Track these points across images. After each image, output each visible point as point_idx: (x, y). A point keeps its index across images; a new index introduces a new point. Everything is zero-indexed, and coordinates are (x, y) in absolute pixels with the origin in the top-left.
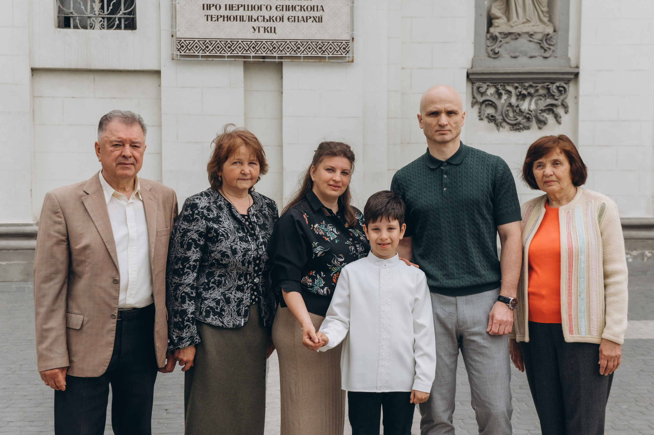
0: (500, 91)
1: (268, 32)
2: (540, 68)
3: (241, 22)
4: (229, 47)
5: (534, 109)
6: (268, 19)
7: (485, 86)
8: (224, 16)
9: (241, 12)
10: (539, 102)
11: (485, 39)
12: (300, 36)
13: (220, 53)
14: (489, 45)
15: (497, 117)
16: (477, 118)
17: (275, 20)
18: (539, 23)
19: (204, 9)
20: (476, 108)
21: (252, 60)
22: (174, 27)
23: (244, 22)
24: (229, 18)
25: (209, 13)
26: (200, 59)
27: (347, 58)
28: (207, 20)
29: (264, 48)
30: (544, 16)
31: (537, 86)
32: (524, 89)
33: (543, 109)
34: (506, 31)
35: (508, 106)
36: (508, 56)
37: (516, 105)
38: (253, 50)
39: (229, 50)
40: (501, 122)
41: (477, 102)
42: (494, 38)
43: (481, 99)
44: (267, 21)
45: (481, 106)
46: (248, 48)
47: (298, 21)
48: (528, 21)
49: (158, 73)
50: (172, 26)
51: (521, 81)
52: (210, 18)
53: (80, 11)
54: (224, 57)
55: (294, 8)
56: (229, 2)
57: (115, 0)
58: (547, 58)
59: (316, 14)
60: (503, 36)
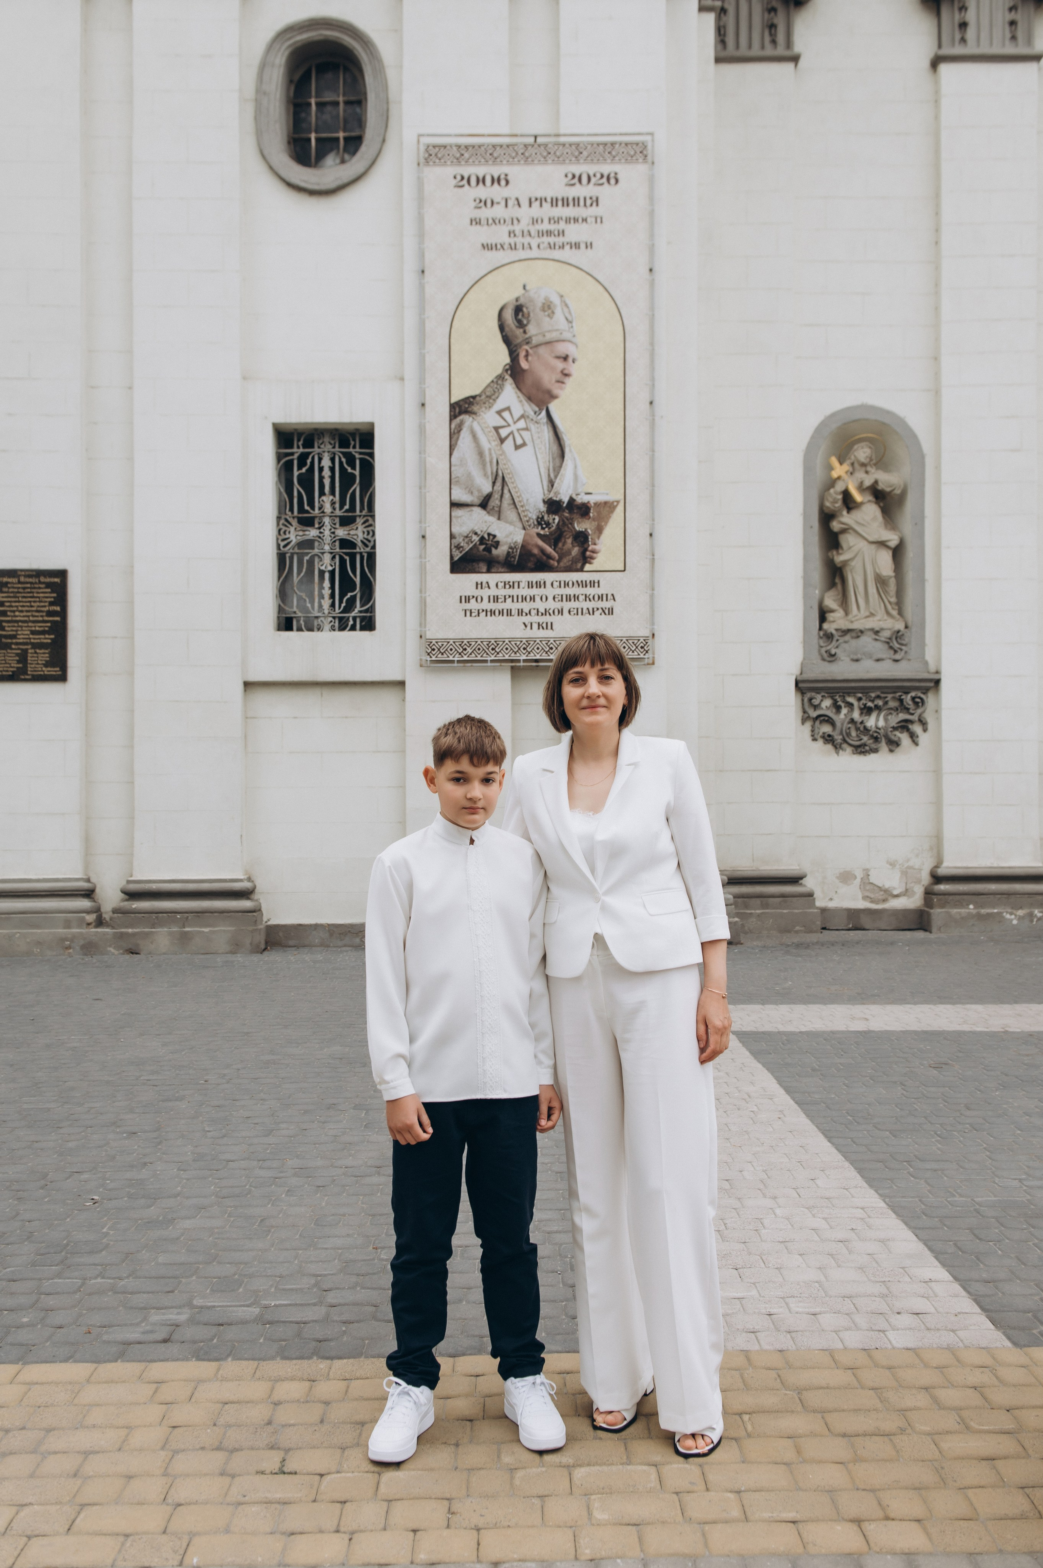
0: (839, 703)
1: (543, 628)
2: (889, 674)
3: (509, 617)
4: (493, 649)
5: (882, 727)
6: (544, 613)
7: (819, 697)
8: (486, 610)
9: (509, 604)
10: (889, 717)
11: (817, 637)
13: (482, 656)
14: (822, 644)
15: (836, 737)
16: (810, 739)
17: (552, 613)
18: (886, 617)
19: (461, 602)
20: (809, 725)
21: (522, 664)
22: (423, 625)
23: (512, 617)
24: (493, 613)
25: (468, 606)
26: (456, 665)
27: (646, 660)
28: (466, 616)
29: (538, 648)
30: (893, 609)
31: (886, 697)
32: (870, 701)
33: (895, 726)
34: (844, 627)
35: (849, 723)
36: (847, 659)
37: (860, 720)
38: (524, 652)
39: (493, 652)
40: (841, 744)
41: (809, 717)
42: (828, 637)
43: (814, 714)
44: (542, 614)
45: (814, 722)
46: (517, 649)
47: (582, 614)
48: (872, 615)
49: (402, 684)
50: (421, 625)
51: (865, 691)
52: (468, 613)
53: (305, 610)
54: (486, 661)
55: (576, 598)
56: (493, 592)
57: (349, 595)
58: (896, 661)
59: (605, 604)
60: (840, 634)
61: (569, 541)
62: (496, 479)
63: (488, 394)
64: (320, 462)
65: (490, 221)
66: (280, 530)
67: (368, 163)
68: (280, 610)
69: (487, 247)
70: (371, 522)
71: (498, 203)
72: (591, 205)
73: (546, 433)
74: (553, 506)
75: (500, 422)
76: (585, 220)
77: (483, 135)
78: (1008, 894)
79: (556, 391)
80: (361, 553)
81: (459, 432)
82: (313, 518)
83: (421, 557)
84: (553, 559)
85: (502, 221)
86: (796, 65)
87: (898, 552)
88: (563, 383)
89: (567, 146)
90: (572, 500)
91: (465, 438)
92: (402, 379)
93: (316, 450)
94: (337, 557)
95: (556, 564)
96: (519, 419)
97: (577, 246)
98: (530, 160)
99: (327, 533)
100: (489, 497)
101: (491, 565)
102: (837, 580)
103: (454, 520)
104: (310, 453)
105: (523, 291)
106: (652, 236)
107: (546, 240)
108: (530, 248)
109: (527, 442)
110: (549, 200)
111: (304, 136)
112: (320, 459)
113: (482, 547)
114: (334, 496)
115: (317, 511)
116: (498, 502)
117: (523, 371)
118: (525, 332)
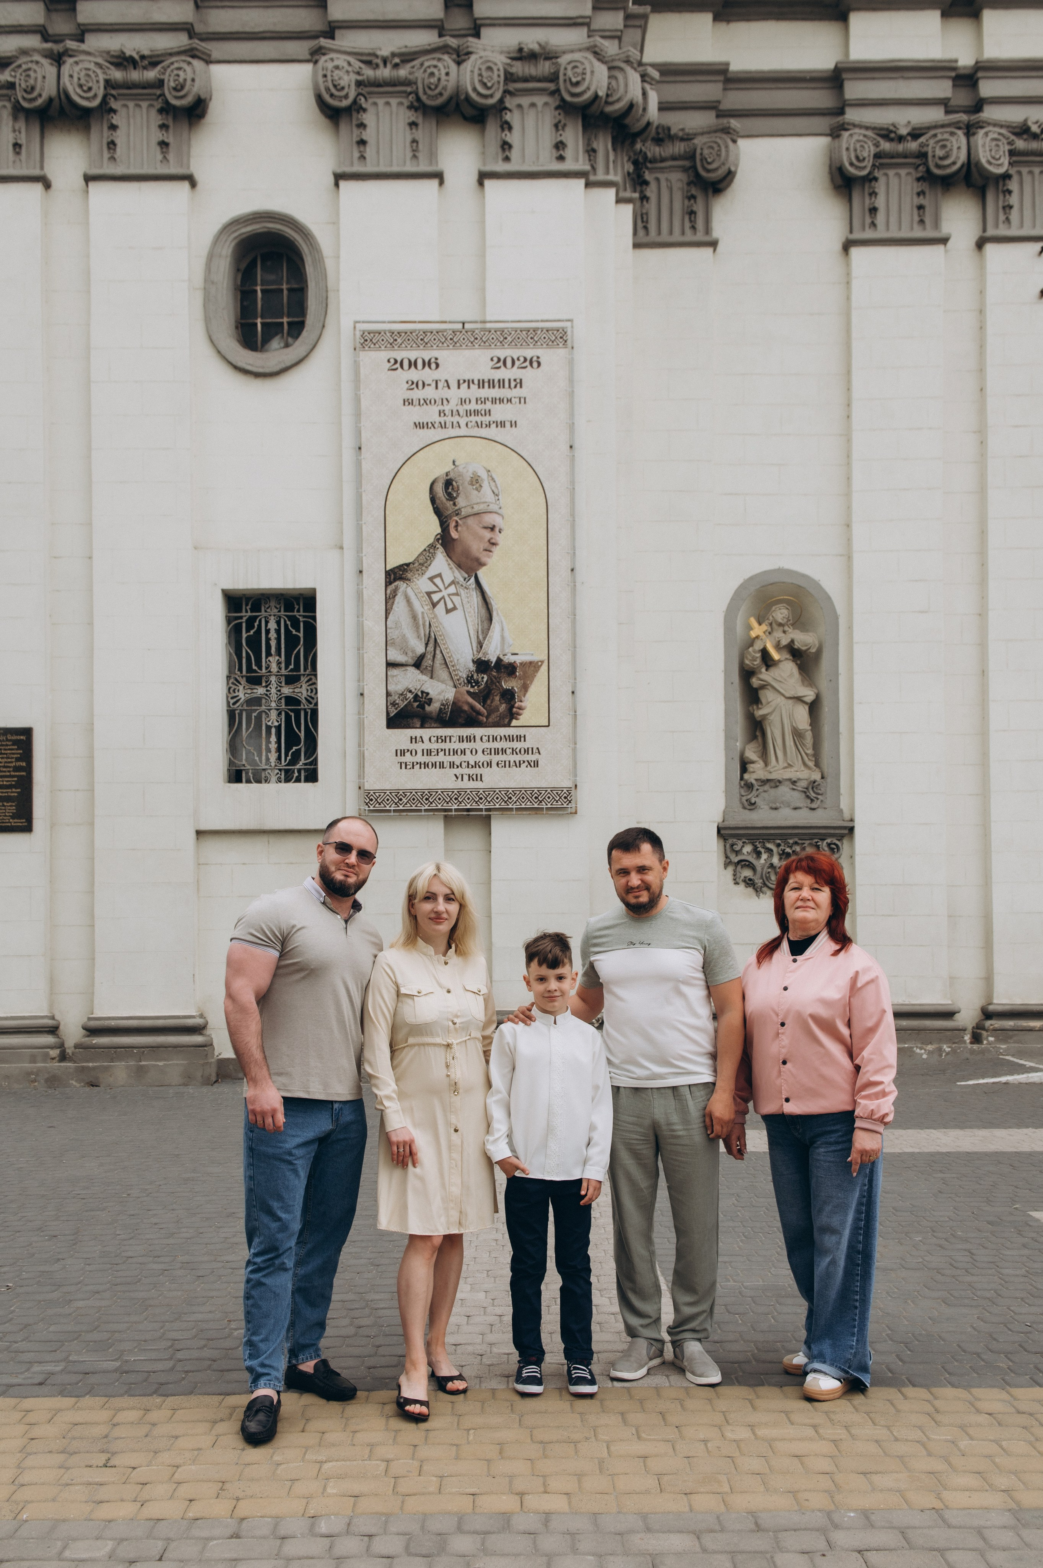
0: (758, 849)
1: (473, 780)
2: (806, 821)
3: (441, 769)
4: (427, 799)
6: (473, 764)
7: (740, 843)
8: (420, 763)
9: (441, 758)
11: (738, 787)
12: (512, 784)
13: (416, 806)
14: (743, 793)
15: (756, 881)
16: (732, 882)
17: (481, 766)
18: (803, 768)
19: (396, 755)
20: (730, 869)
21: (453, 813)
22: (362, 777)
23: (444, 769)
24: (426, 765)
25: (403, 759)
26: (392, 814)
27: (569, 809)
28: (401, 768)
29: (468, 799)
30: (809, 760)
32: (788, 846)
34: (763, 778)
35: (769, 868)
36: (767, 807)
38: (455, 802)
39: (426, 802)
40: (760, 887)
41: (730, 862)
42: (749, 786)
43: (736, 860)
44: (472, 767)
45: (736, 867)
46: (449, 799)
47: (509, 767)
48: (790, 766)
50: (359, 776)
51: (784, 837)
52: (403, 766)
53: (253, 763)
54: (420, 811)
55: (504, 751)
56: (427, 745)
57: (294, 748)
58: (814, 809)
59: (531, 757)
60: (760, 784)
61: (497, 698)
62: (428, 640)
63: (421, 561)
64: (266, 625)
65: (422, 402)
66: (230, 688)
67: (311, 347)
68: (231, 763)
69: (419, 426)
70: (313, 681)
71: (429, 385)
72: (515, 387)
73: (475, 598)
74: (482, 665)
75: (433, 588)
76: (509, 401)
77: (415, 322)
78: (919, 1030)
79: (484, 559)
80: (305, 710)
81: (394, 597)
82: (260, 678)
83: (359, 713)
84: (482, 716)
85: (433, 402)
86: (715, 250)
87: (814, 707)
88: (490, 551)
89: (493, 331)
90: (499, 660)
91: (399, 604)
92: (342, 548)
93: (263, 613)
94: (283, 713)
95: (485, 720)
96: (449, 585)
97: (502, 424)
98: (458, 344)
99: (273, 691)
100: (422, 657)
101: (425, 721)
102: (758, 733)
103: (389, 678)
104: (257, 617)
105: (453, 467)
106: (572, 415)
107: (473, 419)
108: (459, 426)
109: (458, 606)
110: (476, 382)
111: (251, 321)
112: (267, 622)
113: (416, 704)
114: (280, 656)
115: (264, 670)
116: (430, 662)
117: (454, 540)
118: (454, 504)
